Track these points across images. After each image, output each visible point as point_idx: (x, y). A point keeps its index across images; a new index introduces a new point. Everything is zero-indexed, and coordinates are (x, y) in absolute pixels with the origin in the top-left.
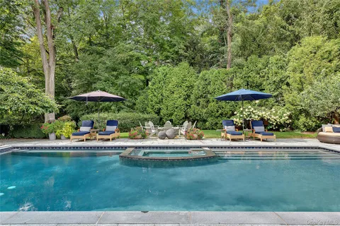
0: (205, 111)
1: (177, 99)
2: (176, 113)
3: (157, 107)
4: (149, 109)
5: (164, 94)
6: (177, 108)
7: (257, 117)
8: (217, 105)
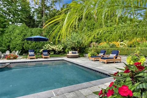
0: (30, 46)
1: (18, 41)
2: (17, 47)
3: (8, 44)
4: (4, 45)
5: (12, 38)
6: (18, 45)
7: (51, 49)
8: (35, 44)
